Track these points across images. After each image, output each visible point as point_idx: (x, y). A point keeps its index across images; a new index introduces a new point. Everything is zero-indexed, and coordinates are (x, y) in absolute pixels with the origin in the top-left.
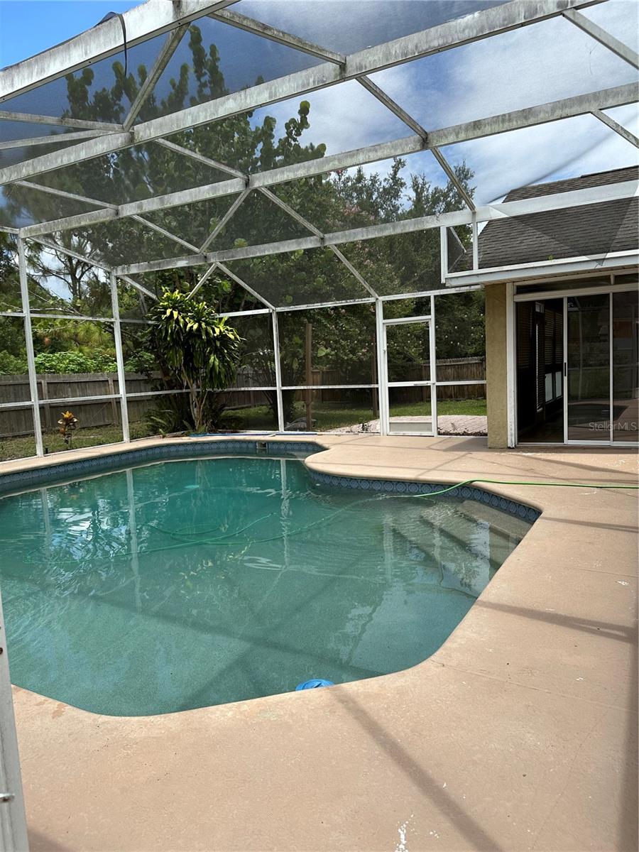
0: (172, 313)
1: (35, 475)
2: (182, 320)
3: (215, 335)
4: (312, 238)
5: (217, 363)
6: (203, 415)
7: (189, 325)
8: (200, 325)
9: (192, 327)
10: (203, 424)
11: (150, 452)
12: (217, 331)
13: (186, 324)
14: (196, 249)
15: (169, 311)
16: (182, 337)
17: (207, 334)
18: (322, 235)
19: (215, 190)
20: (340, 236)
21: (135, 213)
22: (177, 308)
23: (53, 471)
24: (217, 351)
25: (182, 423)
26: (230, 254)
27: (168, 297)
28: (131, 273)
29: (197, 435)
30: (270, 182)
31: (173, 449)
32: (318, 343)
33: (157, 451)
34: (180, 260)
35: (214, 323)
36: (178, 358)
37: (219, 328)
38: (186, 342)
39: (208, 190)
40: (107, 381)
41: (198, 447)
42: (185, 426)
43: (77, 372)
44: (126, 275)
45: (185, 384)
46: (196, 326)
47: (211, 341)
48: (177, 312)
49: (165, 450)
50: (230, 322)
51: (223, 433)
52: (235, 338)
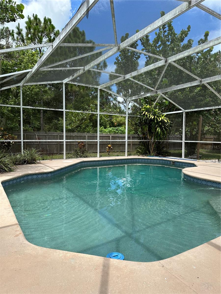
0: (145, 113)
1: (94, 163)
2: (149, 115)
3: (159, 120)
4: (196, 81)
5: (159, 131)
6: (154, 150)
7: (151, 117)
8: (155, 117)
9: (152, 117)
10: (153, 153)
11: (132, 160)
12: (161, 119)
13: (149, 117)
14: (153, 89)
15: (144, 112)
16: (148, 121)
17: (157, 120)
18: (200, 80)
19: (155, 65)
20: (209, 79)
21: (130, 77)
22: (147, 111)
23: (100, 162)
24: (160, 127)
25: (146, 152)
26: (165, 90)
27: (145, 107)
28: (133, 99)
29: (150, 156)
30: (174, 59)
31: (140, 160)
32: (206, 125)
33: (135, 160)
34: (148, 94)
35: (160, 116)
36: (146, 129)
37: (161, 118)
38: (149, 123)
39: (153, 66)
40: (130, 137)
41: (149, 161)
42: (147, 153)
43: (121, 134)
44: (131, 100)
45: (148, 138)
46: (153, 117)
47: (158, 122)
48: (147, 113)
49: (137, 160)
50: (166, 116)
51: (160, 157)
52: (168, 121)
